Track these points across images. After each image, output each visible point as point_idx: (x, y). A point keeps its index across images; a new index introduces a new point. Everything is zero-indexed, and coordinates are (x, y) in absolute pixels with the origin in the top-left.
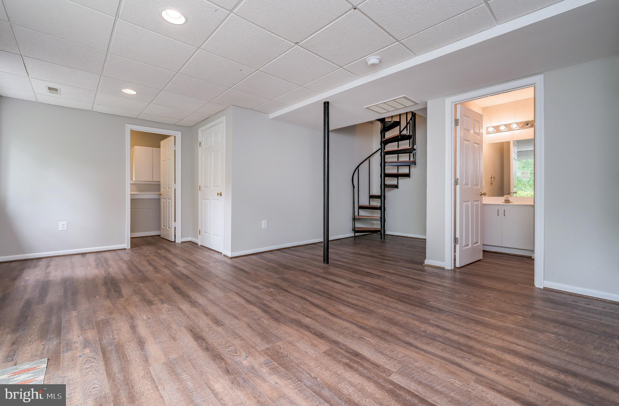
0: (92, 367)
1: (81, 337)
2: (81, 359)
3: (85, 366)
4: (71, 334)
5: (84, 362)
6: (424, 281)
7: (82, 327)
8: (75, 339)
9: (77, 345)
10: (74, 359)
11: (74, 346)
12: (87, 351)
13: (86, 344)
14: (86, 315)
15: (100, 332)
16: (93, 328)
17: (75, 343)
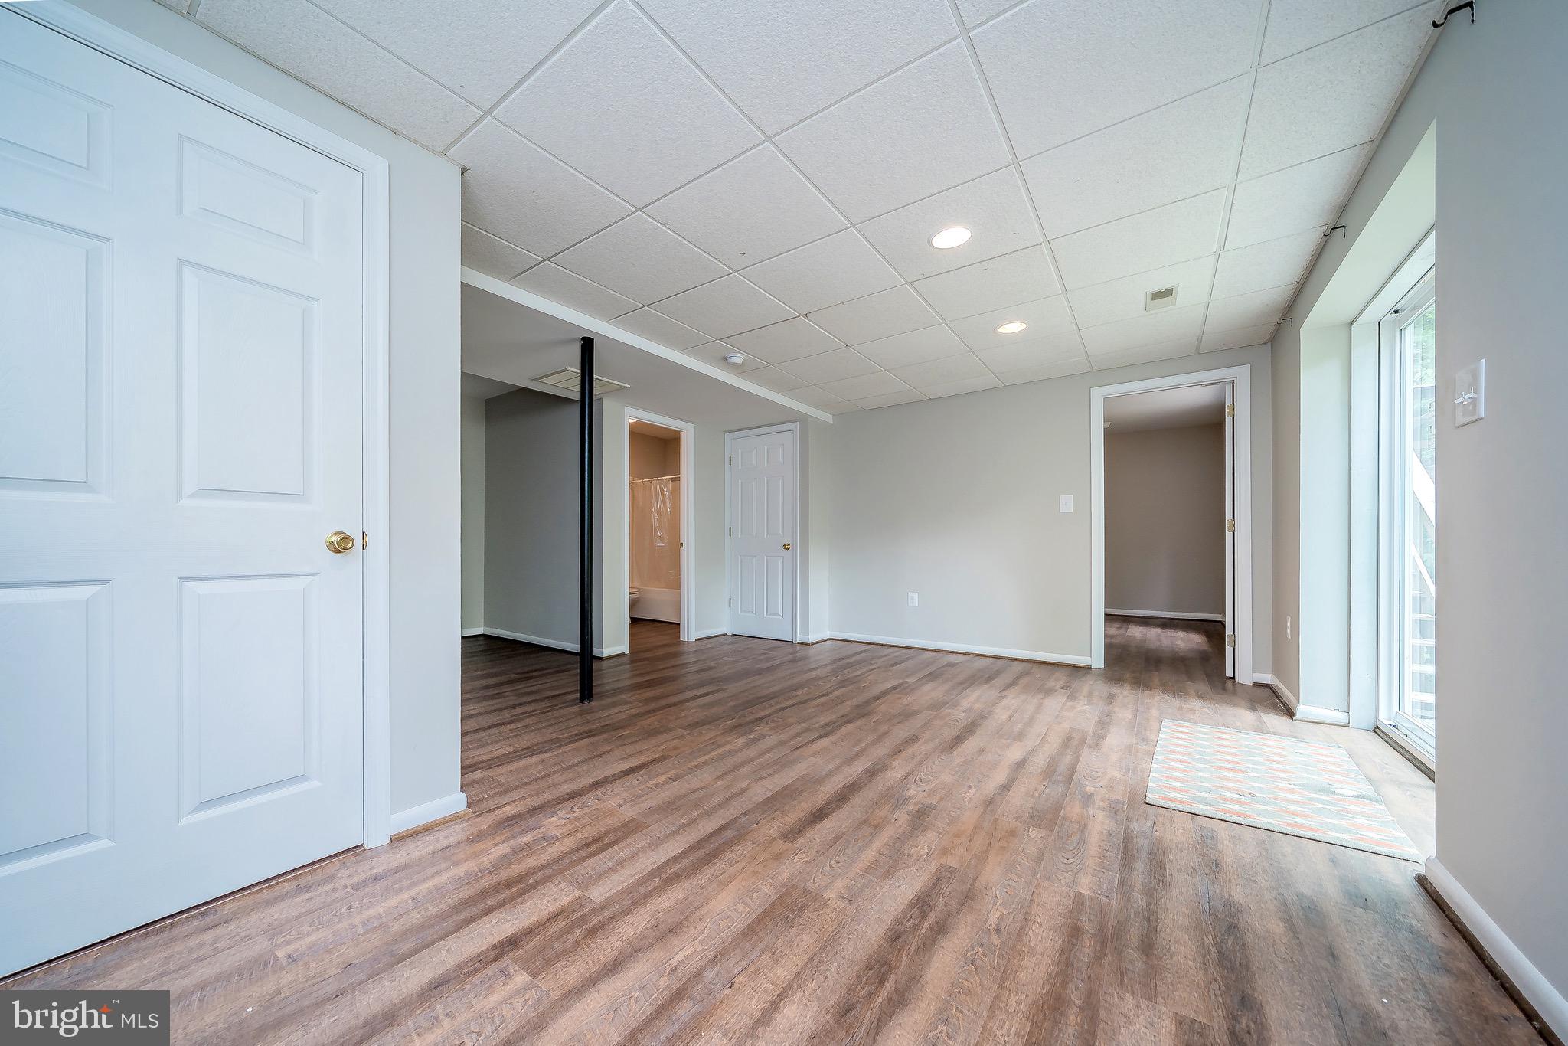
0: (1092, 771)
1: (1091, 812)
2: (1101, 784)
3: (1099, 775)
4: (1105, 827)
5: (1099, 779)
6: (679, 665)
7: (1082, 832)
8: (1101, 816)
9: (1101, 803)
10: (1111, 788)
11: (1106, 805)
12: (1089, 789)
13: (1087, 799)
14: (1062, 859)
15: (1058, 807)
16: (1065, 818)
17: (1103, 809)
